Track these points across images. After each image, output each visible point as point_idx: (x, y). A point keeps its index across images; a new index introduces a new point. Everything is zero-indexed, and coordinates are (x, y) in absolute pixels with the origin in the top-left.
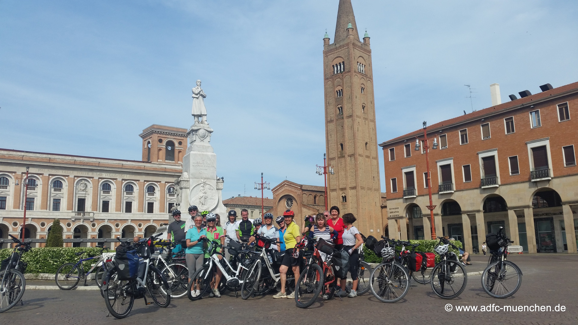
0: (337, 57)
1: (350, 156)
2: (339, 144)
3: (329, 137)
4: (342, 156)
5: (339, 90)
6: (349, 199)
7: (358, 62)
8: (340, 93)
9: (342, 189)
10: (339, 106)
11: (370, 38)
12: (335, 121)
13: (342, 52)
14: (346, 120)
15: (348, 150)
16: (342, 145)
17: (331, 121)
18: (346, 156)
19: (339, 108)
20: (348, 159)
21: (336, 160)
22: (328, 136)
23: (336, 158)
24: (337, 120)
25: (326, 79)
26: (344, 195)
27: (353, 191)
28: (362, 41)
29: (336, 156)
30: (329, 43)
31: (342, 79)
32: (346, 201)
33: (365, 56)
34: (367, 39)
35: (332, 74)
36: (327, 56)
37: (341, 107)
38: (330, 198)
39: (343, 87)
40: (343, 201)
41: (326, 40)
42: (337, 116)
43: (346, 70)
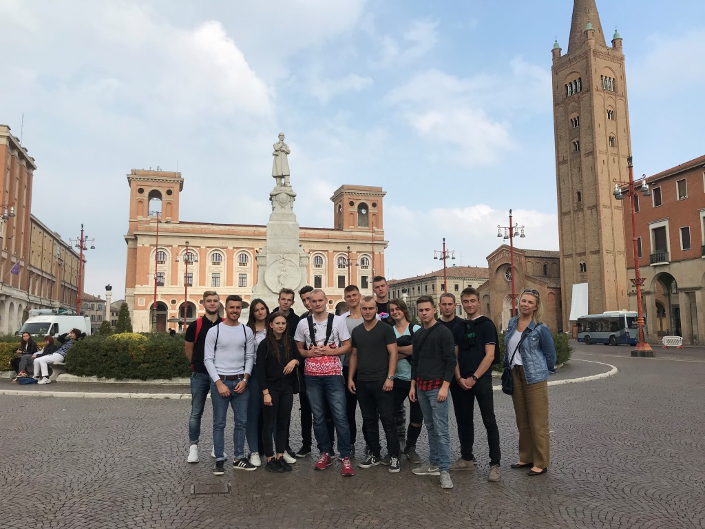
0: (571, 73)
1: (591, 208)
2: (575, 192)
3: (562, 184)
4: (580, 209)
5: (575, 118)
6: (589, 267)
7: (602, 76)
8: (576, 122)
9: (580, 255)
10: (575, 140)
11: (622, 39)
12: (569, 161)
13: (578, 66)
14: (583, 159)
15: (587, 200)
16: (579, 194)
17: (564, 162)
18: (585, 209)
19: (574, 143)
20: (588, 212)
21: (572, 215)
22: (560, 183)
23: (572, 212)
24: (571, 160)
25: (556, 104)
26: (582, 262)
27: (595, 257)
28: (610, 45)
29: (572, 209)
30: (560, 54)
31: (579, 103)
32: (585, 271)
33: (615, 66)
34: (616, 42)
35: (565, 96)
36: (557, 74)
37: (578, 142)
38: (564, 267)
39: (580, 114)
40: (582, 271)
41: (556, 52)
42: (572, 154)
43: (584, 90)
